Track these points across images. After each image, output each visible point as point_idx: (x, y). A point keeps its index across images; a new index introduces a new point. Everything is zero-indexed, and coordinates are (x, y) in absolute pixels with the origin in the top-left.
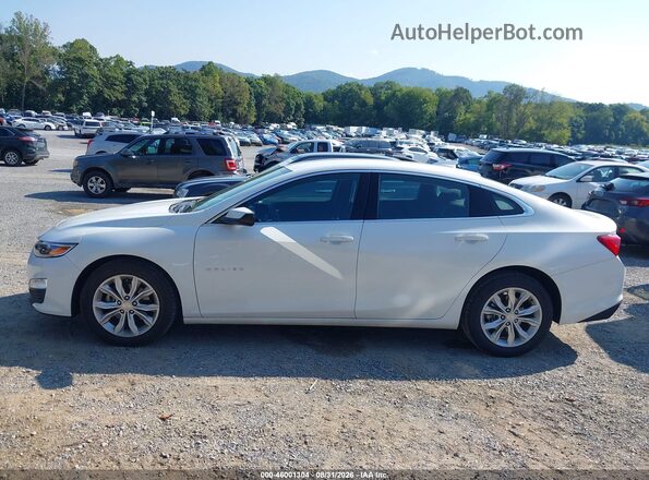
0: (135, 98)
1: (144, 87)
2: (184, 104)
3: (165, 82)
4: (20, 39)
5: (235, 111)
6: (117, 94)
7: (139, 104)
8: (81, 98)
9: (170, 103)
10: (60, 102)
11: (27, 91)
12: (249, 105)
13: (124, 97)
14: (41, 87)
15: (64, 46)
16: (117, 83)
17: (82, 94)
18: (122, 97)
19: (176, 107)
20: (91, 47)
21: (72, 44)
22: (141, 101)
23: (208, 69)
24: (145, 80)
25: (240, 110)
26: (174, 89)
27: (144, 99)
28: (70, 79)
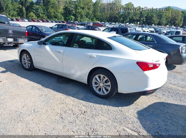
0: (142, 19)
1: (145, 15)
2: (157, 20)
3: (152, 13)
4: (114, 4)
5: (175, 22)
6: (137, 18)
7: (143, 21)
8: (127, 19)
9: (152, 20)
10: (121, 20)
11: (114, 17)
12: (181, 20)
13: (139, 18)
14: (117, 16)
15: (125, 5)
16: (138, 14)
17: (127, 18)
18: (138, 18)
19: (154, 21)
20: (132, 4)
21: (127, 4)
22: (143, 19)
23: (168, 9)
24: (146, 13)
25: (177, 22)
26: (155, 16)
27: (145, 19)
28: (125, 14)
